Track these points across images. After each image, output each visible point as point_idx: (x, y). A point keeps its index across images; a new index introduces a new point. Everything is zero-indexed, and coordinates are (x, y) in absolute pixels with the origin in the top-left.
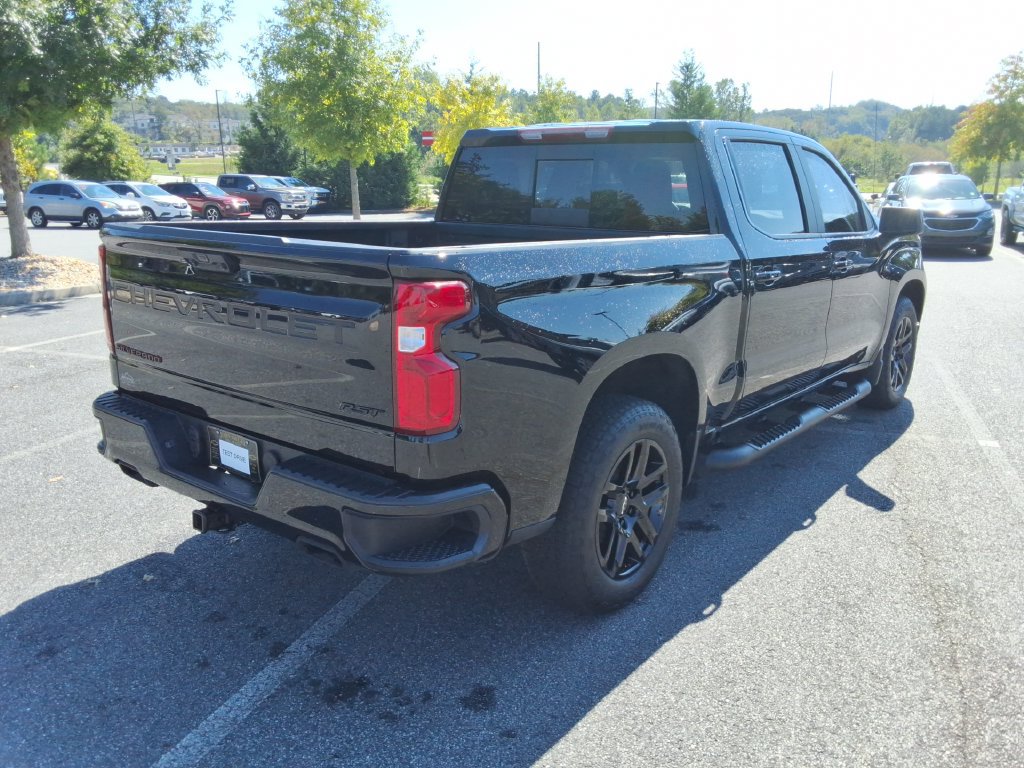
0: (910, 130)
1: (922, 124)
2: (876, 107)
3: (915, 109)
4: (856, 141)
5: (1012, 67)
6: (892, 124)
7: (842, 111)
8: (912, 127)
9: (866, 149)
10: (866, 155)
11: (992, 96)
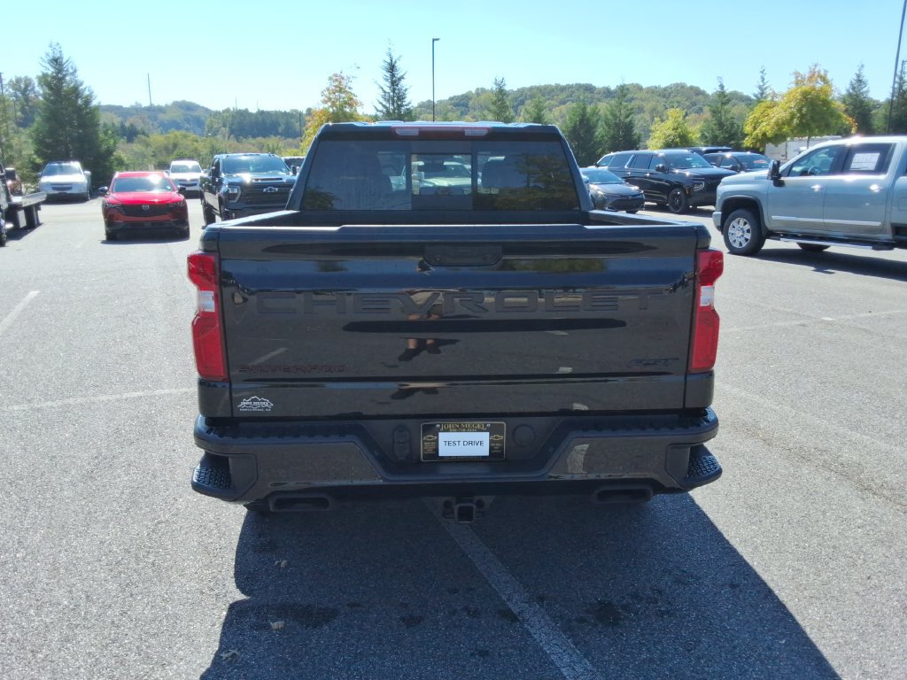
0: (223, 129)
1: (233, 124)
2: (187, 107)
3: (224, 111)
4: (185, 136)
5: (337, 83)
6: (208, 122)
7: (160, 110)
8: (224, 126)
9: (195, 143)
10: (196, 149)
11: (326, 106)
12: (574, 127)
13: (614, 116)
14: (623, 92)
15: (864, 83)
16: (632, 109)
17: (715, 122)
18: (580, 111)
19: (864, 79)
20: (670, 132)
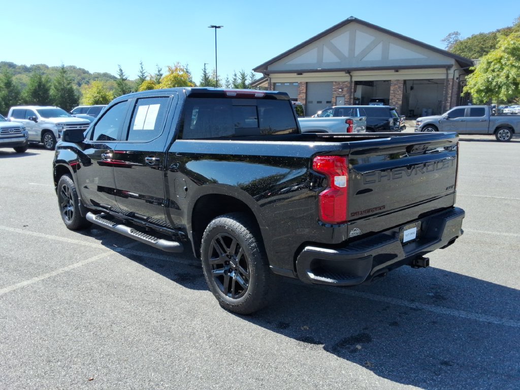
12: (35, 90)
13: (59, 83)
14: (63, 70)
15: (190, 73)
16: (71, 80)
17: (120, 90)
18: (37, 80)
19: (189, 71)
20: (96, 95)
